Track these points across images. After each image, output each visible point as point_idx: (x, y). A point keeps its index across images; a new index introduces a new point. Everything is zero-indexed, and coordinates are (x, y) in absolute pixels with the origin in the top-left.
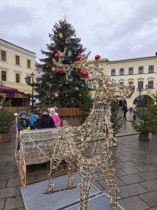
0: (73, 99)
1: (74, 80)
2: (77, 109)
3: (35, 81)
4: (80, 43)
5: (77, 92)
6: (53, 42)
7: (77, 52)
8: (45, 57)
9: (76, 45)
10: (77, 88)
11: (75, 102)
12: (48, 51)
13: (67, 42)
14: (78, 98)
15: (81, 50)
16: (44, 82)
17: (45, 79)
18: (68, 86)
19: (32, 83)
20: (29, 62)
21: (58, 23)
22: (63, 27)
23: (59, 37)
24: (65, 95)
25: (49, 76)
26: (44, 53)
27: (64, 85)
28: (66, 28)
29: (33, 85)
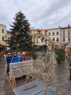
0: (26, 47)
1: (26, 39)
2: (28, 51)
3: (7, 39)
4: (28, 22)
5: (28, 44)
6: (16, 21)
7: (27, 26)
8: (12, 28)
9: (26, 23)
10: (28, 42)
11: (27, 48)
12: (13, 25)
13: (22, 22)
14: (28, 47)
15: (29, 25)
16: (12, 40)
17: (12, 38)
18: (23, 41)
19: (5, 40)
20: (3, 30)
21: (18, 13)
22: (20, 15)
23: (18, 19)
24: (22, 45)
25: (15, 37)
26: (11, 26)
27: (22, 41)
28: (21, 15)
29: (6, 41)
